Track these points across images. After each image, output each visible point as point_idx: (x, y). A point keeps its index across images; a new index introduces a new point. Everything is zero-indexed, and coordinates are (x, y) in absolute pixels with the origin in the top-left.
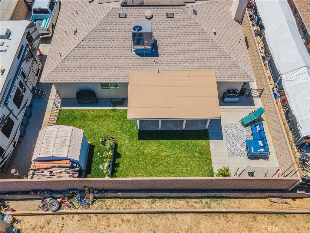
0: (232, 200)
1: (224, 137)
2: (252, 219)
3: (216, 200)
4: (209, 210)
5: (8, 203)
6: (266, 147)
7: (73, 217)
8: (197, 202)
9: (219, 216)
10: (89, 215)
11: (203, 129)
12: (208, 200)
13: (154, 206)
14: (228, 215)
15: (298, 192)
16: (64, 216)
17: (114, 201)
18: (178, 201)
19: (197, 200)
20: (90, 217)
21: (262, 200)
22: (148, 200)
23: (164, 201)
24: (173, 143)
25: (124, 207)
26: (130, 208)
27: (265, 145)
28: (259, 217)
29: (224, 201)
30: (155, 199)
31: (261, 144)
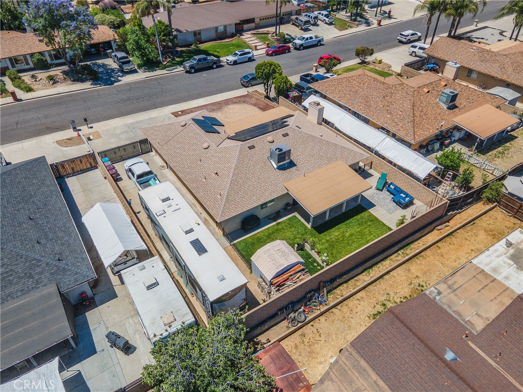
0: (416, 243)
1: (376, 204)
2: (437, 248)
3: (406, 248)
4: (409, 256)
5: (257, 339)
6: (408, 195)
7: (319, 320)
8: (396, 256)
9: (417, 258)
10: (330, 311)
11: (356, 205)
12: (402, 251)
13: (371, 275)
14: (422, 254)
15: (449, 214)
16: (311, 323)
17: (341, 288)
18: (384, 263)
19: (396, 255)
20: (332, 312)
21: (433, 232)
22: (364, 274)
23: (375, 268)
24: (347, 224)
25: (352, 288)
26: (358, 286)
27: (407, 195)
28: (439, 244)
29: (412, 246)
30: (368, 270)
31: (404, 196)
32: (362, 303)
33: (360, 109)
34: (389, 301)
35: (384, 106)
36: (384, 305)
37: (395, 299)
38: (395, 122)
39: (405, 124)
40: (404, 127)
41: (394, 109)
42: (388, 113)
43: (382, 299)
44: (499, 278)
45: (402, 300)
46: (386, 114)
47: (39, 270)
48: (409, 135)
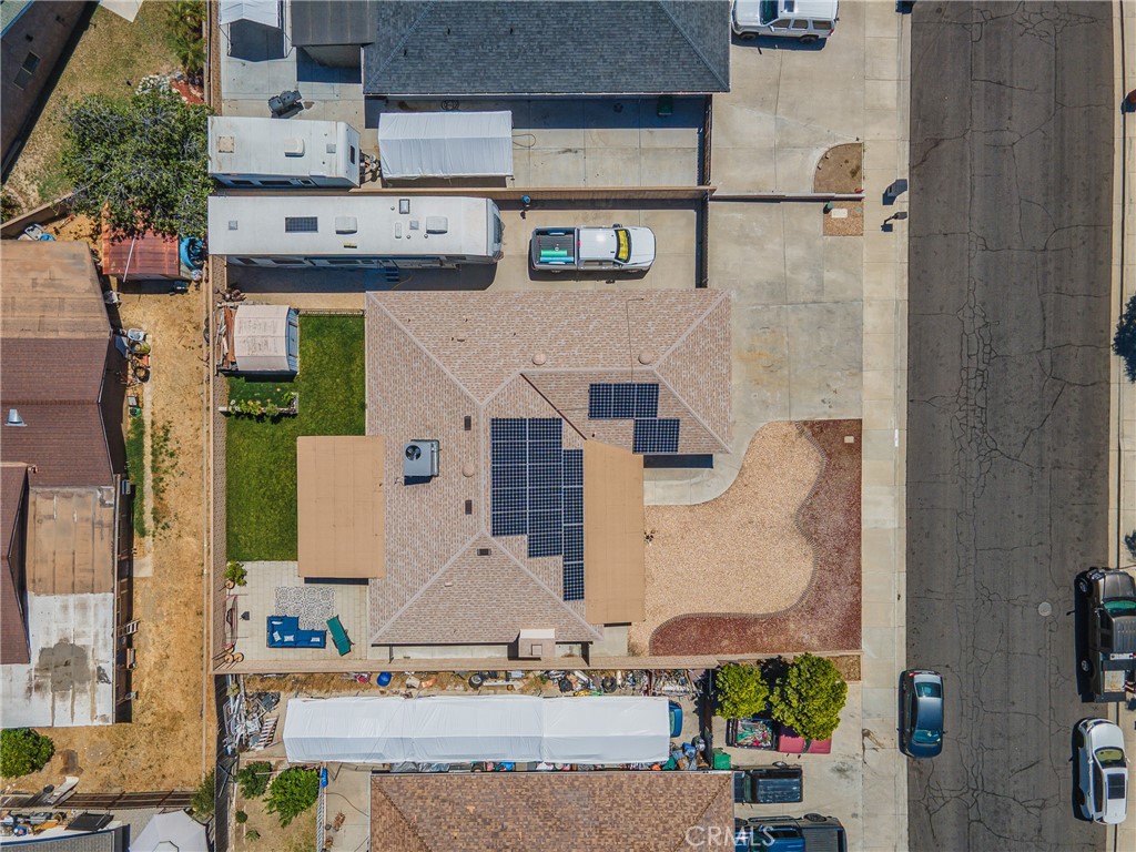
31: (287, 638)
32: (192, 430)
33: (544, 786)
34: (173, 467)
35: (504, 829)
36: (172, 455)
37: (172, 478)
38: (444, 801)
39: (423, 809)
40: (420, 803)
41: (475, 834)
42: (480, 816)
43: (181, 460)
44: (72, 599)
45: (164, 484)
46: (480, 810)
47: (400, 24)
48: (395, 788)
